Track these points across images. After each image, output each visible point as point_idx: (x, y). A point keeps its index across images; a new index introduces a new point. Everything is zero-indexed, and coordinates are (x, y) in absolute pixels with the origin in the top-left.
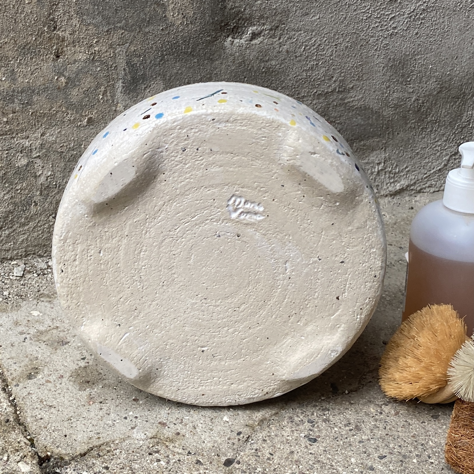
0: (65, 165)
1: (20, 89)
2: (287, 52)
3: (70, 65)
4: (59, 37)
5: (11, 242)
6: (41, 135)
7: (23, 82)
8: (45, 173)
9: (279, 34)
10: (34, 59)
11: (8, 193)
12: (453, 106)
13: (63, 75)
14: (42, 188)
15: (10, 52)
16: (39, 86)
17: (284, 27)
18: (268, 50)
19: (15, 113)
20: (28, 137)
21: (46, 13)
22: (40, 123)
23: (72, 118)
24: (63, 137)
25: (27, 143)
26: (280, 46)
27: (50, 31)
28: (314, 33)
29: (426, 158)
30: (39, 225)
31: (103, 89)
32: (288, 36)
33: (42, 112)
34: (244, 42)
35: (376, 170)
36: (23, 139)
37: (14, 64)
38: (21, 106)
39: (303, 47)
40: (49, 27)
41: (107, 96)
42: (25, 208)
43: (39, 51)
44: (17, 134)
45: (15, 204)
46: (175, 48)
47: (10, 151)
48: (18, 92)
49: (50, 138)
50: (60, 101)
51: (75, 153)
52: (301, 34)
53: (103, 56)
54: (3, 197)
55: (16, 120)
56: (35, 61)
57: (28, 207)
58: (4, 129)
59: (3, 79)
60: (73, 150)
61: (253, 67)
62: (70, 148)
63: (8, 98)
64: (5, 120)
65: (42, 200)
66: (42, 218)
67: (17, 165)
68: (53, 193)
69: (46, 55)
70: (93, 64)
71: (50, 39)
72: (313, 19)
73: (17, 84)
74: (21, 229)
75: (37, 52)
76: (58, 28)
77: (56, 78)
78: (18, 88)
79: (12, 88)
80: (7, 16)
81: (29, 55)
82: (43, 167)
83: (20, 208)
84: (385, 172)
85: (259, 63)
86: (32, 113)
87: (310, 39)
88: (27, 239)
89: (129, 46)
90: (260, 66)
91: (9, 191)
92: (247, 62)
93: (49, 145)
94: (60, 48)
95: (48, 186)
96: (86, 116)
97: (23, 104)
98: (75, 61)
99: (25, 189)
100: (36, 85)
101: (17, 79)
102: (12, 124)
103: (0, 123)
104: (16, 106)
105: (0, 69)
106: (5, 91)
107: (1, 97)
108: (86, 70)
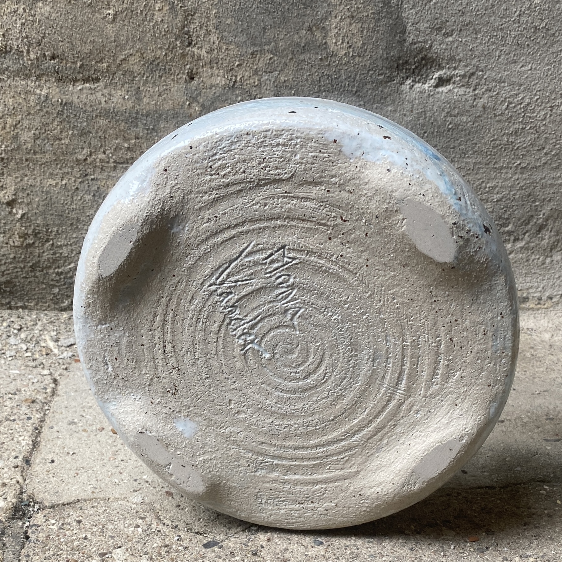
1: (145, 111)
2: (484, 107)
3: (205, 90)
4: (194, 55)
7: (148, 103)
9: (474, 83)
10: (163, 78)
13: (197, 101)
15: (136, 67)
16: (168, 110)
17: (482, 74)
18: (458, 101)
19: (138, 139)
26: (475, 99)
27: (183, 46)
28: (522, 88)
32: (486, 87)
34: (427, 88)
37: (139, 81)
38: (146, 132)
39: (506, 104)
40: (182, 42)
43: (170, 69)
46: (337, 85)
48: (142, 115)
52: (504, 87)
53: (245, 83)
55: (138, 148)
56: (165, 81)
59: (127, 97)
61: (435, 120)
63: (130, 121)
64: (126, 145)
69: (178, 75)
70: (233, 92)
71: (183, 56)
72: (523, 69)
73: (141, 105)
75: (167, 70)
76: (193, 43)
77: (188, 103)
78: (143, 110)
79: (136, 109)
81: (157, 72)
85: (445, 117)
87: (516, 95)
89: (279, 74)
90: (445, 121)
92: (428, 114)
94: (195, 68)
97: (148, 130)
98: (212, 86)
100: (163, 109)
101: (142, 99)
102: (135, 152)
103: (121, 149)
104: (140, 130)
105: (123, 85)
106: (128, 111)
107: (122, 118)
108: (224, 98)
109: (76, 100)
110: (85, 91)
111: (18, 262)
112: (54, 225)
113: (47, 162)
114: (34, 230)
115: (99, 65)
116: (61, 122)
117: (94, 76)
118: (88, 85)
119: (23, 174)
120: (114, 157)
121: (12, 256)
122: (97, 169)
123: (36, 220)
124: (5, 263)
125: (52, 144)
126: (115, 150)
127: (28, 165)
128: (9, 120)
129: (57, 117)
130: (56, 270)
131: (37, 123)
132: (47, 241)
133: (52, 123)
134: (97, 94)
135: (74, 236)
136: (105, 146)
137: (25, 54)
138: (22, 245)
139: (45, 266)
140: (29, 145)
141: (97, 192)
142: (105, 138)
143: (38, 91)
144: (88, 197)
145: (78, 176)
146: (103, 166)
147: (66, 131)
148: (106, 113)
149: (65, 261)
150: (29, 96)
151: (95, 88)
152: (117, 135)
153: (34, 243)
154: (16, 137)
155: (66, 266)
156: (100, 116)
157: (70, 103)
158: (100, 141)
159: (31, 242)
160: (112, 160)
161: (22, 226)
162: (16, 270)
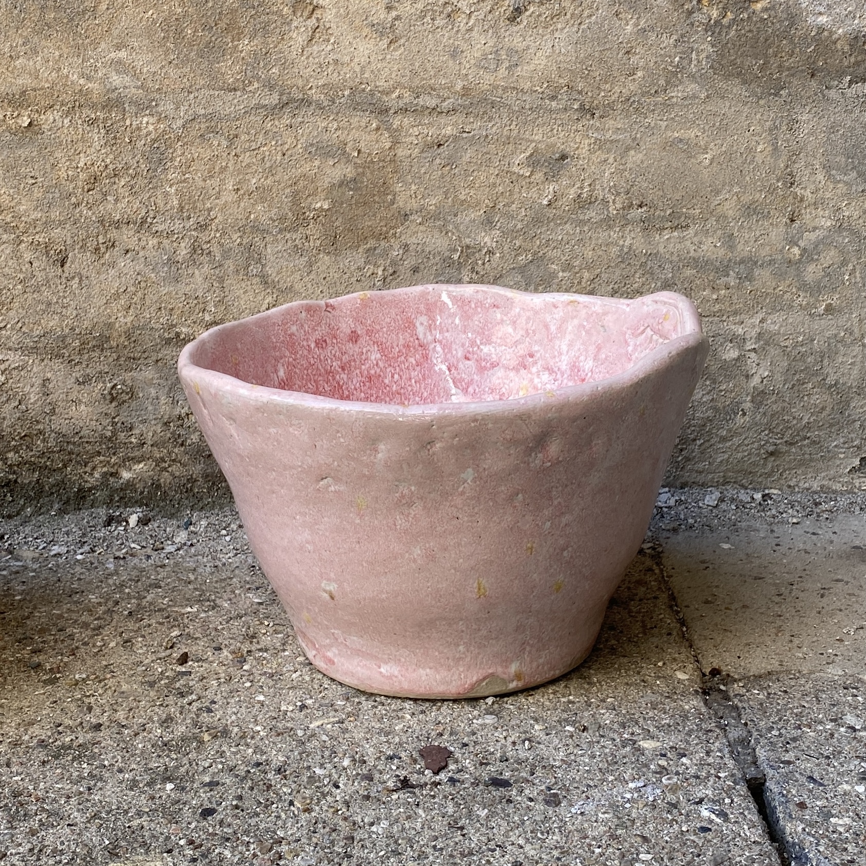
0: (789, 365)
1: (738, 259)
3: (807, 234)
4: (797, 195)
5: (705, 461)
6: (760, 322)
7: (742, 250)
8: (760, 373)
10: (760, 222)
11: (708, 393)
13: (798, 246)
14: (754, 392)
15: (731, 212)
16: (764, 257)
19: (728, 289)
20: (743, 322)
21: (782, 165)
22: (760, 306)
23: (804, 303)
24: (789, 327)
25: (740, 330)
27: (785, 188)
30: (746, 442)
31: (850, 267)
33: (763, 290)
36: (735, 324)
37: (733, 227)
38: (738, 281)
40: (784, 184)
41: (855, 277)
42: (728, 417)
43: (769, 213)
44: (728, 317)
45: (716, 409)
47: (717, 339)
48: (735, 263)
49: (771, 326)
50: (790, 279)
51: (804, 350)
53: (854, 224)
54: (702, 398)
55: (729, 299)
56: (762, 225)
57: (732, 417)
58: (712, 309)
59: (718, 244)
60: (802, 346)
62: (797, 342)
63: (721, 269)
64: (715, 297)
65: (752, 409)
66: (751, 434)
67: (723, 358)
68: (769, 401)
69: (778, 218)
70: (839, 233)
71: (784, 198)
73: (735, 252)
74: (721, 446)
75: (765, 214)
76: (796, 184)
77: (787, 248)
78: (736, 257)
79: (728, 257)
80: (731, 166)
81: (754, 216)
82: (758, 365)
83: (722, 415)
86: (751, 291)
88: (727, 460)
91: (710, 391)
93: (770, 335)
94: (797, 210)
95: (762, 391)
96: (823, 301)
97: (740, 278)
98: (815, 229)
99: (731, 392)
100: (759, 255)
101: (735, 246)
103: (708, 301)
104: (731, 280)
105: (715, 232)
106: (719, 260)
107: (712, 267)
108: (829, 241)
109: (662, 250)
110: (672, 240)
115: (690, 212)
116: (643, 274)
117: (684, 224)
118: (676, 234)
120: (700, 310)
126: (702, 302)
128: (586, 275)
129: (640, 269)
131: (616, 276)
133: (633, 276)
134: (687, 242)
137: (611, 204)
142: (691, 289)
143: (621, 243)
147: (648, 284)
148: (695, 263)
150: (611, 247)
151: (684, 237)
152: (704, 286)
156: (688, 266)
157: (655, 254)
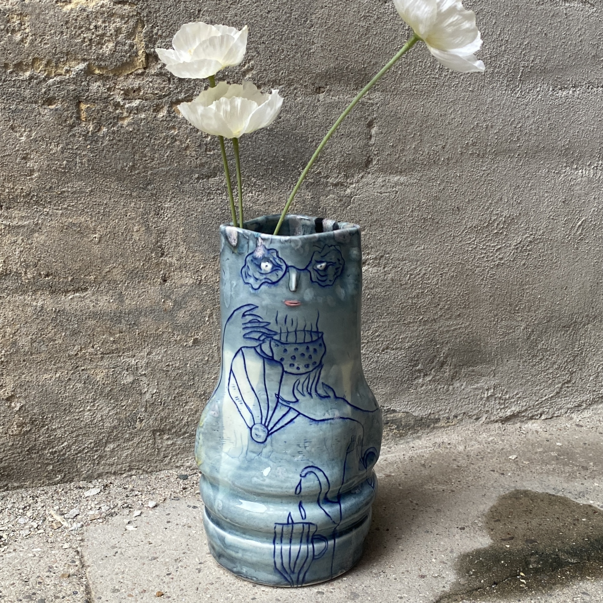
0: (171, 383)
1: (127, 311)
2: (392, 280)
3: (176, 289)
4: (166, 263)
5: (115, 457)
6: (147, 355)
7: (130, 304)
8: (151, 390)
9: (383, 263)
10: (141, 283)
11: (113, 409)
12: (564, 334)
13: (170, 298)
14: (146, 405)
15: (118, 276)
16: (146, 308)
17: (389, 256)
18: (373, 278)
19: (122, 333)
20: (135, 356)
21: (154, 241)
22: (146, 343)
23: (178, 339)
24: (169, 357)
25: (133, 361)
26: (385, 275)
27: (157, 257)
28: (419, 263)
29: (537, 385)
30: (144, 440)
31: (209, 311)
32: (392, 265)
33: (147, 332)
35: (486, 396)
36: (129, 357)
37: (121, 287)
38: (128, 326)
39: (409, 276)
40: (156, 254)
41: (213, 318)
42: (129, 424)
43: (147, 276)
44: (123, 353)
45: (120, 420)
47: (116, 369)
48: (125, 314)
49: (156, 356)
50: (167, 323)
51: (181, 372)
52: (406, 264)
53: (209, 281)
54: (108, 413)
55: (123, 340)
56: (143, 285)
57: (133, 423)
58: (110, 348)
59: (111, 301)
60: (179, 369)
62: (175, 367)
63: (115, 319)
64: (112, 339)
65: (147, 417)
66: (147, 434)
67: (122, 383)
68: (158, 410)
69: (154, 279)
70: (199, 288)
71: (158, 264)
73: (124, 306)
74: (126, 445)
75: (145, 276)
76: (165, 254)
77: (163, 300)
78: (125, 309)
79: (119, 309)
80: (115, 243)
81: (136, 279)
82: (148, 385)
83: (124, 423)
84: (496, 398)
86: (139, 334)
88: (131, 454)
91: (114, 407)
93: (155, 364)
94: (168, 273)
95: (153, 403)
96: (191, 336)
97: (130, 325)
98: (181, 286)
99: (130, 406)
100: (143, 307)
101: (124, 301)
102: (119, 343)
103: (107, 342)
104: (123, 326)
105: (108, 292)
106: (113, 312)
107: (108, 318)
108: (192, 294)
109: (68, 308)
110: (75, 299)
111: (16, 448)
112: (49, 412)
113: (42, 360)
114: (31, 418)
115: (87, 278)
116: (55, 326)
117: (83, 287)
118: (78, 294)
119: (21, 373)
120: (101, 350)
121: (10, 444)
122: (87, 361)
123: (33, 410)
124: (4, 451)
125: (47, 345)
126: (102, 344)
127: (26, 364)
129: (51, 323)
130: (51, 450)
131: (34, 330)
132: (43, 426)
133: (47, 328)
134: (87, 300)
135: (67, 419)
136: (94, 341)
138: (20, 433)
139: (40, 448)
140: (27, 348)
141: (88, 379)
142: (93, 335)
143: (35, 304)
144: (79, 385)
145: (70, 368)
146: (91, 358)
147: (59, 334)
148: (94, 315)
149: (59, 441)
150: (27, 308)
151: (84, 296)
152: (103, 332)
153: (30, 430)
154: (14, 343)
155: (60, 445)
156: (89, 318)
157: (63, 311)
158: (89, 338)
159: (28, 429)
160: (99, 353)
161: (20, 417)
162: (14, 455)
